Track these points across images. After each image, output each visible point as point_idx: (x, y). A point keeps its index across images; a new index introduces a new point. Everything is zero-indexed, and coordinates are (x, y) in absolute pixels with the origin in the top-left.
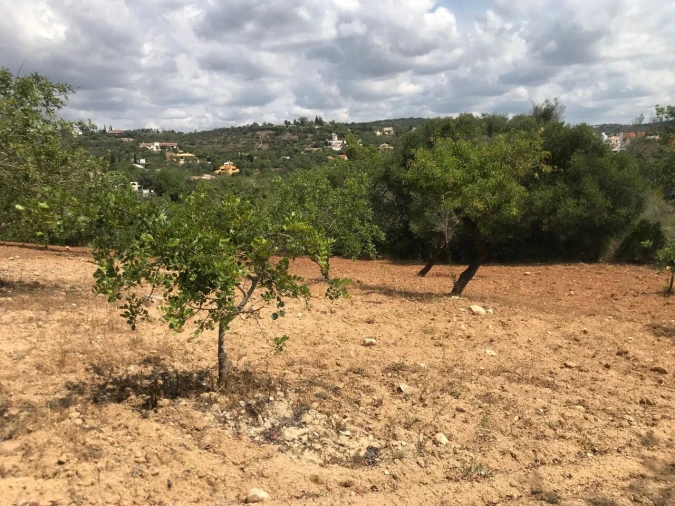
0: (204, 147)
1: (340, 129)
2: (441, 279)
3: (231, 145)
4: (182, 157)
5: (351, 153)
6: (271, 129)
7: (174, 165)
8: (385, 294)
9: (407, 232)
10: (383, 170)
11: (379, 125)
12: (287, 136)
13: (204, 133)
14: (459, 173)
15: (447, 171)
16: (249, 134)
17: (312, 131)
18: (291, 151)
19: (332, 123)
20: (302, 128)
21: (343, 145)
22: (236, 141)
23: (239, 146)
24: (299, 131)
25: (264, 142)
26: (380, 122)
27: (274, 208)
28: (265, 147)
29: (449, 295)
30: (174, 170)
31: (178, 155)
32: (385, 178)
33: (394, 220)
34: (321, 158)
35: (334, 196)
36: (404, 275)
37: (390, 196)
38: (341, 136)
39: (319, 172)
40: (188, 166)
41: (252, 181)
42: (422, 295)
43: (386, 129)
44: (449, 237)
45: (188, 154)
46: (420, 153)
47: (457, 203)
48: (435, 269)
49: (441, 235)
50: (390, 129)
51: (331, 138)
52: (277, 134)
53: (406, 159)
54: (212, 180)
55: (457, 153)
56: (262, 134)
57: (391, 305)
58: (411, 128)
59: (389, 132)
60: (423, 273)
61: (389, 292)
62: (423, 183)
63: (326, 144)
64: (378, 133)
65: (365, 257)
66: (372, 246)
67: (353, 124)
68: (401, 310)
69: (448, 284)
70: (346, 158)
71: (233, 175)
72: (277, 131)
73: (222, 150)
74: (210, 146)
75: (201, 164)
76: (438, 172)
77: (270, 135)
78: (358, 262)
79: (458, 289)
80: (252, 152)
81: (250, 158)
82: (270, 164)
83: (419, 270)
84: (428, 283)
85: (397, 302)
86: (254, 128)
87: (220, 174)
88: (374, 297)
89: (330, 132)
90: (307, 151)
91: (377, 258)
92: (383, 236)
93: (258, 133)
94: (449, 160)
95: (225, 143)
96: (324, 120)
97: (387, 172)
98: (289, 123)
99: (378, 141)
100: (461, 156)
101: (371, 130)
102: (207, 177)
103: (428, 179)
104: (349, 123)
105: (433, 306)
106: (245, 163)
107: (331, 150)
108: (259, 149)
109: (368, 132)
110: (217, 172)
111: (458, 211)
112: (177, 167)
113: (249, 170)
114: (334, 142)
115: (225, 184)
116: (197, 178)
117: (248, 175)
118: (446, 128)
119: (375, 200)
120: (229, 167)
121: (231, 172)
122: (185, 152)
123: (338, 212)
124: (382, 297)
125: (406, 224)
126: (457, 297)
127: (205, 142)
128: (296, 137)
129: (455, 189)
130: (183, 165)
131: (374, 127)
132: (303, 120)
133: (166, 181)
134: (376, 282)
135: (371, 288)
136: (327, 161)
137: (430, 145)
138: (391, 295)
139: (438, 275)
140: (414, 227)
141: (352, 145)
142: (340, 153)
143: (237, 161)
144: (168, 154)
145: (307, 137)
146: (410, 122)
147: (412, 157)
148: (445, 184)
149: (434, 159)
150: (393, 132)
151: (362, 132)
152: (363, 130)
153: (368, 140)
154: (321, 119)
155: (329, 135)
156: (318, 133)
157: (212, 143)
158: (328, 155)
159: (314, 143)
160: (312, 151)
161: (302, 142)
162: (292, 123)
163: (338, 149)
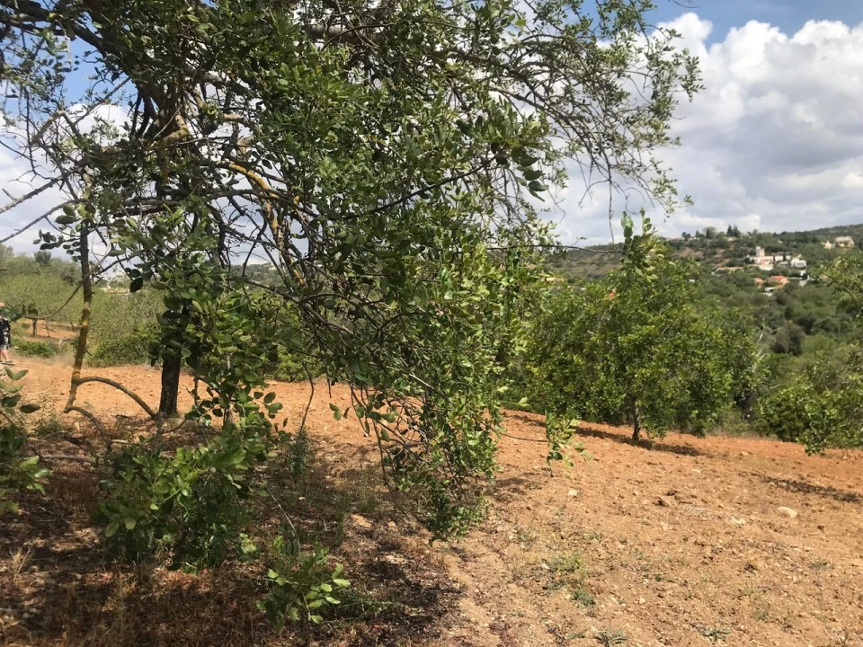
0: (574, 270)
1: (767, 242)
11: (828, 233)
12: (686, 252)
17: (723, 245)
19: (753, 233)
20: (708, 242)
21: (775, 263)
24: (704, 245)
26: (826, 230)
34: (744, 280)
38: (770, 251)
43: (839, 239)
45: (555, 279)
50: (847, 238)
51: (753, 254)
59: (846, 243)
63: (747, 261)
64: (828, 245)
67: (784, 233)
73: (598, 273)
74: (581, 269)
89: (753, 245)
90: (720, 272)
95: (600, 264)
98: (689, 236)
99: (830, 256)
101: (815, 241)
104: (779, 232)
107: (757, 269)
109: (810, 245)
114: (760, 259)
127: (574, 264)
128: (699, 254)
131: (819, 237)
132: (709, 233)
136: (753, 284)
142: (771, 273)
145: (715, 254)
150: (852, 242)
151: (801, 244)
152: (802, 242)
153: (813, 255)
154: (736, 228)
155: (749, 249)
156: (732, 247)
157: (584, 264)
158: (755, 276)
159: (727, 261)
160: (729, 271)
161: (708, 260)
162: (693, 234)
163: (769, 268)
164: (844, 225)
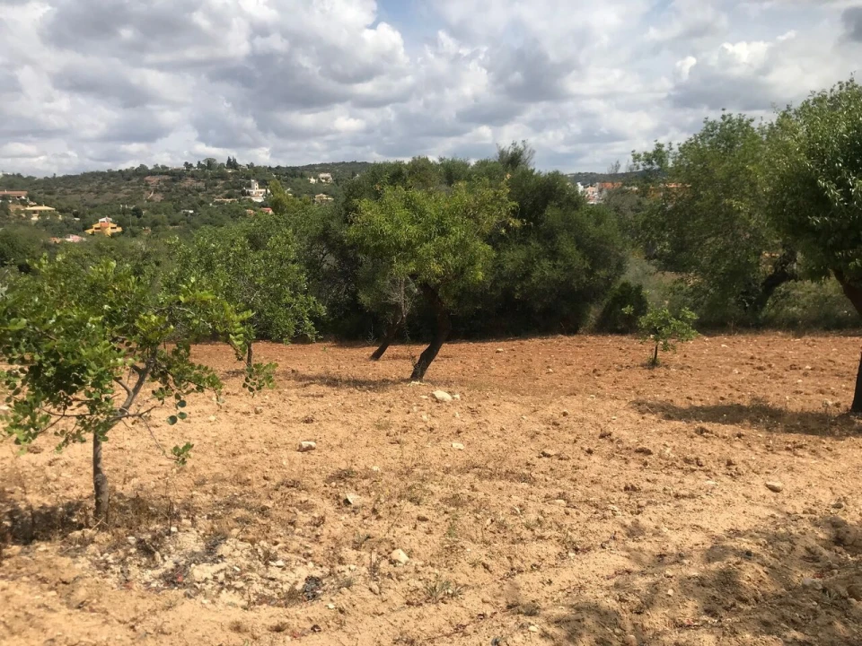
0: (69, 198)
1: (262, 175)
2: (398, 363)
3: (109, 195)
4: (35, 212)
5: (276, 205)
6: (167, 174)
7: (23, 221)
8: (329, 384)
9: (355, 305)
10: (321, 227)
11: (314, 170)
12: (189, 183)
13: (67, 179)
14: (413, 229)
15: (399, 227)
16: (135, 180)
17: (223, 176)
18: (195, 202)
19: (251, 166)
20: (209, 172)
21: (266, 194)
22: (116, 190)
23: (121, 195)
24: (205, 176)
25: (156, 191)
26: (313, 166)
27: (171, 277)
28: (158, 197)
29: (408, 381)
30: (22, 229)
31: (28, 208)
32: (325, 237)
33: (339, 290)
34: (237, 212)
35: (255, 261)
36: (354, 360)
37: (331, 260)
38: (263, 184)
39: (235, 231)
40: (44, 224)
41: (140, 244)
42: (374, 383)
43: (322, 175)
44: (406, 310)
45: (44, 208)
46: (364, 204)
47: (412, 268)
48: (392, 350)
49: (396, 307)
50: (328, 175)
51: (249, 186)
52: (174, 180)
53: (347, 212)
54: (81, 243)
55: (409, 204)
56: (153, 180)
57: (335, 399)
58: (354, 175)
59: (326, 179)
60: (376, 356)
61: (333, 382)
62: (369, 241)
63: (244, 193)
64: (313, 180)
65: (300, 339)
66: (309, 324)
67: (278, 167)
68: (349, 403)
69: (408, 368)
70: (271, 212)
71: (113, 235)
72: (175, 175)
73: (96, 202)
74: (77, 197)
75: (64, 221)
76: (388, 228)
77: (164, 181)
78: (291, 346)
79: (418, 374)
80: (139, 204)
81: (137, 212)
82: (166, 220)
83: (371, 353)
84: (384, 368)
85: (343, 393)
86: (141, 173)
87: (93, 234)
88: (313, 389)
89: (248, 178)
90: (217, 203)
91: (318, 340)
92: (323, 310)
93: (148, 178)
94: (401, 213)
95: (99, 192)
96: (239, 162)
97: (325, 229)
98: (191, 165)
99: (313, 191)
100: (414, 209)
101: (302, 176)
102: (73, 239)
103: (375, 237)
104: (274, 166)
105: (389, 395)
106: (131, 220)
107: (251, 201)
108: (148, 201)
109: (298, 180)
110: (90, 231)
111: (414, 276)
112: (28, 225)
113: (136, 229)
114: (254, 192)
115: (102, 249)
116: (58, 240)
117: (134, 235)
118: (396, 174)
119: (312, 265)
120: (107, 226)
121: (109, 231)
122: (39, 204)
123: (261, 281)
124: (324, 389)
125: (354, 295)
126: (417, 383)
127: (69, 191)
128: (201, 185)
129: (408, 250)
130: (37, 222)
131: (306, 172)
132: (210, 163)
133: (12, 245)
134: (317, 370)
135: (309, 378)
136: (245, 215)
137: (377, 196)
138: (337, 385)
139: (395, 358)
140: (364, 299)
141: (278, 195)
142: (262, 205)
143: (118, 216)
144: (13, 208)
145: (216, 185)
146: (354, 167)
147: (355, 209)
148: (398, 243)
149: (382, 213)
150: (331, 179)
151: (291, 179)
152: (292, 176)
153: (299, 189)
154: (235, 160)
155: (247, 182)
156: (231, 180)
157: (82, 192)
158: (247, 208)
159: (227, 192)
160: (224, 202)
161: (209, 191)
162: (195, 165)
163: (260, 200)
164: (327, 162)
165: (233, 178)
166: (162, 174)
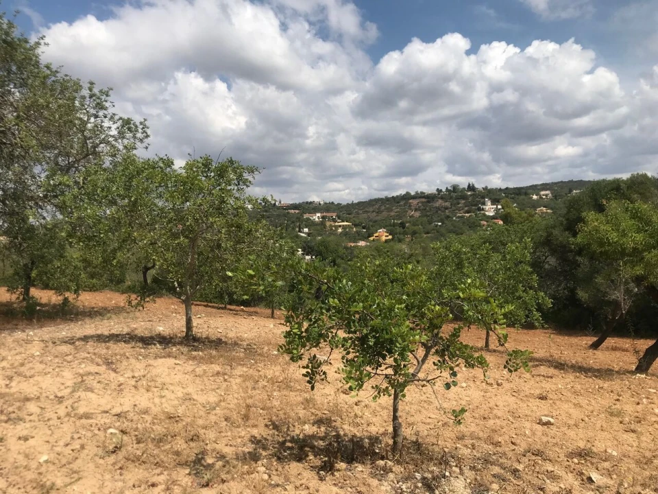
0: (360, 216)
1: (494, 195)
2: (618, 354)
3: (385, 214)
4: (340, 226)
5: (506, 218)
6: (424, 197)
7: (333, 232)
8: (556, 367)
9: (573, 300)
10: (545, 234)
11: (535, 188)
12: (439, 203)
13: (360, 204)
14: (639, 237)
15: (624, 235)
16: (402, 203)
17: (464, 197)
18: (443, 217)
19: (485, 189)
20: (454, 195)
21: (497, 210)
22: (390, 210)
23: (392, 214)
24: (451, 198)
25: (416, 210)
26: (536, 186)
27: (432, 272)
28: (417, 214)
29: (632, 373)
30: (332, 237)
31: (337, 224)
32: (547, 242)
33: (559, 286)
34: (474, 223)
35: (495, 260)
36: (574, 348)
37: (552, 261)
38: (495, 202)
39: (474, 237)
40: (345, 234)
41: (404, 248)
42: (598, 370)
43: (542, 193)
44: (625, 307)
45: (345, 223)
46: (591, 216)
47: (639, 270)
48: (610, 341)
49: (616, 304)
50: (547, 192)
51: (484, 204)
52: (429, 202)
53: (572, 224)
54: (366, 246)
55: (635, 215)
56: (414, 202)
57: (562, 382)
58: (570, 191)
59: (546, 195)
60: (595, 346)
61: (560, 366)
62: (595, 247)
63: (480, 209)
64: (535, 197)
65: (529, 326)
66: (537, 315)
67: (507, 188)
68: (578, 387)
69: (631, 361)
70: (501, 222)
71: (386, 241)
72: (430, 198)
73: (377, 218)
74: (365, 216)
75: (357, 232)
76: (614, 236)
77: (422, 202)
78: (521, 331)
79: (643, 367)
80: (404, 220)
81: (402, 225)
82: (422, 230)
83: (591, 343)
84: (601, 358)
85: (570, 377)
86: (407, 197)
87: (374, 240)
88: (543, 370)
89: (483, 197)
90: (459, 217)
91: (543, 327)
92: (549, 303)
93: (411, 201)
94: (627, 223)
95: (379, 212)
96: (476, 186)
97: (548, 236)
98: (441, 190)
99: (535, 205)
100: (640, 219)
101: (526, 194)
102: (362, 243)
103: (601, 244)
104: (503, 188)
105: (616, 384)
106: (398, 231)
107: (484, 215)
108: (410, 217)
109: (522, 197)
110: (371, 238)
111: (638, 280)
112: (335, 234)
113: (402, 237)
114: (487, 208)
115: (378, 250)
116: (353, 245)
117: (400, 241)
118: (616, 189)
119: (536, 265)
120: (383, 235)
121: (384, 238)
122: (343, 221)
123: (500, 278)
124: (552, 371)
125: (573, 291)
126: (644, 376)
127: (361, 212)
128: (448, 204)
129: (636, 255)
130: (341, 233)
131: (530, 191)
132: (455, 188)
133: (326, 248)
134: (541, 353)
135: (537, 360)
136: (480, 226)
137: (600, 209)
138: (563, 369)
139: (614, 349)
140: (582, 295)
141: (508, 210)
142: (493, 218)
143: (390, 228)
144: (328, 224)
145: (458, 204)
146: (571, 185)
147: (581, 220)
148: (624, 250)
149: (608, 223)
150: (550, 195)
151: (517, 197)
152: (517, 195)
153: (523, 204)
154: (473, 185)
155: (482, 200)
156: (470, 200)
157: (368, 212)
158: (481, 220)
159: (466, 208)
160: (465, 216)
161: (453, 208)
162: (444, 190)
163: (491, 214)
164: (548, 182)
165: (471, 198)
166: (421, 197)
